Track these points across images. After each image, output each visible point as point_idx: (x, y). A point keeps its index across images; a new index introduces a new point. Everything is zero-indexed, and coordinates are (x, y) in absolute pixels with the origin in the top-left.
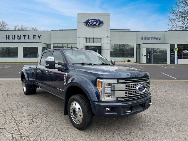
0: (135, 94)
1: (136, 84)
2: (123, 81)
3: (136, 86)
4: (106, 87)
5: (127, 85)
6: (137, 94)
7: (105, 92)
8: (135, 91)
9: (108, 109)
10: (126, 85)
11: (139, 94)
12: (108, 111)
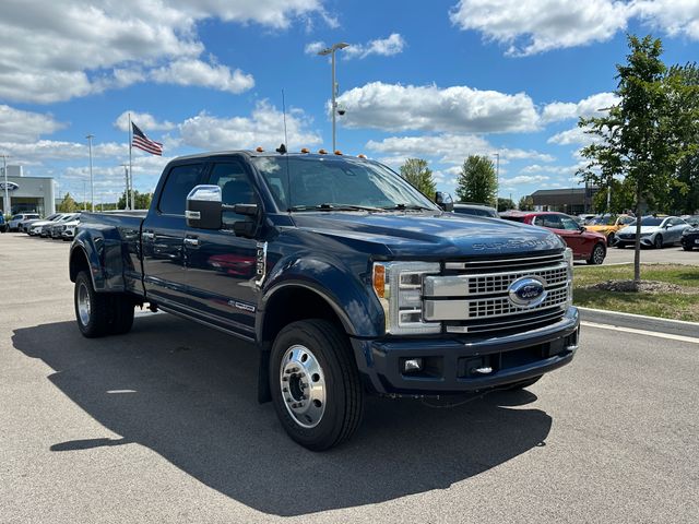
0: (505, 311)
1: (505, 277)
2: (461, 265)
3: (507, 282)
4: (402, 286)
5: (474, 280)
6: (513, 310)
7: (401, 305)
8: (505, 301)
9: (414, 363)
10: (471, 280)
11: (523, 312)
12: (413, 372)
